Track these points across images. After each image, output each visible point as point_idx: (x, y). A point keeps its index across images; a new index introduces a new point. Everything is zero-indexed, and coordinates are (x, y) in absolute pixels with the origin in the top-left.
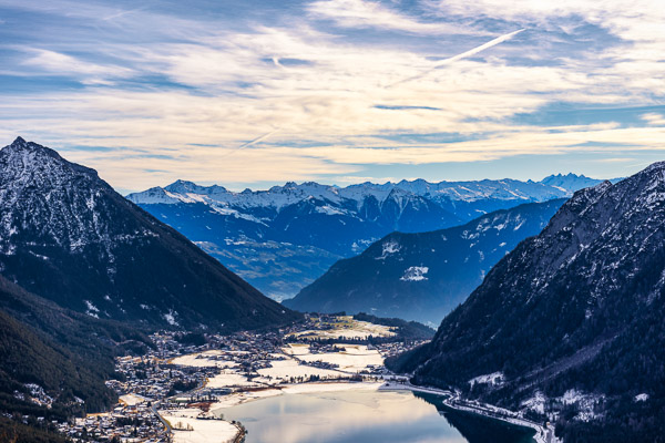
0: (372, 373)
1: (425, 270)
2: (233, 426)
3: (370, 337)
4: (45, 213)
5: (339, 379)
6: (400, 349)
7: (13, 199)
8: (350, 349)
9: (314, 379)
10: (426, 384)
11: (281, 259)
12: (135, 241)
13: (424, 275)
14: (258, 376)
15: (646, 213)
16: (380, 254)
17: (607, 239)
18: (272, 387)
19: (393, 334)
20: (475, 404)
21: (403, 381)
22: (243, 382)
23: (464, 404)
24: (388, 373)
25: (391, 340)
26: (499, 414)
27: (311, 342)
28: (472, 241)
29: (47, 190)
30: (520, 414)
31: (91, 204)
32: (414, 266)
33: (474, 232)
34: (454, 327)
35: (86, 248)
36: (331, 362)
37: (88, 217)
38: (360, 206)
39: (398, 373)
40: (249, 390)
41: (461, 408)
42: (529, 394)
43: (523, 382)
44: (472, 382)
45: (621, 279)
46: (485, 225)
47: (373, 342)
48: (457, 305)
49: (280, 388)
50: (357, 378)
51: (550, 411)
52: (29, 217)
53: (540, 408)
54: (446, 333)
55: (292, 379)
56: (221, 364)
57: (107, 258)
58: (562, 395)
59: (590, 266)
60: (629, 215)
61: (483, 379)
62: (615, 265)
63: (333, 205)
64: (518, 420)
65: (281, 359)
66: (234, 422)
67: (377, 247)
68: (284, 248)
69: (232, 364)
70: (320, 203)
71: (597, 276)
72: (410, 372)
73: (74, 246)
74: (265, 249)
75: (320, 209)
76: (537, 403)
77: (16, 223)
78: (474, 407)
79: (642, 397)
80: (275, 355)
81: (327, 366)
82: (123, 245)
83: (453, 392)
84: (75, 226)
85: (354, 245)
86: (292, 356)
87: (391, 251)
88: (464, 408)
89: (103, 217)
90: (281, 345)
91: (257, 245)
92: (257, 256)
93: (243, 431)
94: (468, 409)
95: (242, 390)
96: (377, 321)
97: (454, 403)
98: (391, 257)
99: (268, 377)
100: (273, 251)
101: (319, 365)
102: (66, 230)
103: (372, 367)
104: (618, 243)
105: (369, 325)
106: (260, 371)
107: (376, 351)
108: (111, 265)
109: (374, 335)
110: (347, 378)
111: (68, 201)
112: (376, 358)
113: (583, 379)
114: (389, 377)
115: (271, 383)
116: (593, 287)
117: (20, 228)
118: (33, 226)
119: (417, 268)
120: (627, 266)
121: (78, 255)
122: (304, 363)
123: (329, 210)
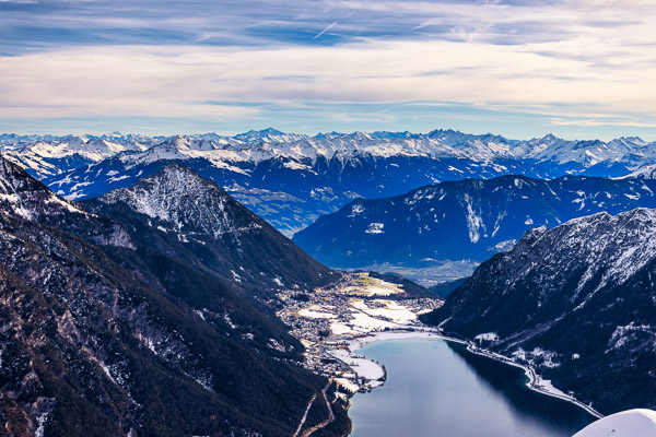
0: (415, 326)
1: (382, 226)
4: (196, 214)
5: (400, 329)
7: (176, 203)
8: (388, 304)
9: (387, 329)
11: (265, 203)
12: (250, 231)
13: (381, 229)
14: (354, 325)
15: (569, 250)
16: (351, 213)
17: (547, 262)
18: (369, 335)
19: (402, 291)
22: (350, 330)
23: (480, 351)
24: (425, 326)
25: (404, 296)
26: (502, 359)
27: (361, 298)
28: (411, 206)
29: (196, 198)
30: (513, 359)
31: (221, 207)
32: (374, 222)
33: (413, 200)
35: (223, 236)
36: (387, 316)
37: (221, 216)
38: (313, 163)
40: (358, 336)
41: (479, 354)
42: (515, 349)
43: (511, 341)
45: (556, 286)
46: (419, 195)
47: (396, 298)
49: (373, 336)
50: (410, 329)
51: (529, 359)
52: (188, 216)
53: (523, 357)
55: (374, 329)
56: (328, 316)
57: (236, 243)
58: (533, 350)
59: (539, 277)
60: (559, 249)
62: (552, 277)
63: (295, 161)
64: (512, 362)
65: (356, 312)
66: (372, 361)
67: (348, 208)
68: (264, 194)
69: (332, 316)
70: (286, 160)
71: (543, 283)
72: (437, 327)
73: (216, 234)
74: (252, 194)
75: (287, 165)
76: (521, 354)
77: (181, 219)
78: (485, 353)
79: (576, 356)
80: (351, 309)
81: (387, 320)
82: (244, 233)
83: (469, 342)
84: (215, 221)
85: (312, 192)
86: (361, 310)
87: (358, 211)
88: (481, 354)
89: (229, 216)
90: (346, 300)
91: (246, 192)
92: (247, 200)
94: (483, 354)
95: (354, 337)
97: (474, 350)
98: (359, 216)
99: (360, 327)
100: (258, 196)
101: (382, 318)
102: (210, 224)
103: (411, 320)
104: (555, 265)
105: (382, 283)
106: (352, 322)
108: (239, 247)
109: (392, 292)
110: (404, 329)
111: (208, 205)
112: (409, 313)
113: (543, 342)
114: (427, 329)
115: (366, 332)
116: (541, 289)
117: (183, 223)
118: (190, 221)
119: (376, 224)
120: (559, 278)
121: (219, 240)
122: (371, 316)
123: (293, 165)
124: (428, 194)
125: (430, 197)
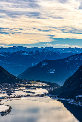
0: (45, 95)
1: (54, 70)
2: (7, 107)
3: (42, 86)
5: (36, 96)
6: (52, 89)
8: (37, 89)
9: (28, 96)
10: (62, 98)
11: (12, 67)
13: (54, 72)
14: (12, 94)
16: (41, 66)
18: (17, 97)
19: (49, 85)
20: (78, 103)
21: (55, 97)
22: (8, 96)
23: (75, 103)
24: (50, 95)
25: (49, 87)
27: (26, 87)
28: (68, 63)
32: (51, 69)
33: (69, 60)
34: (70, 82)
36: (33, 92)
38: (34, 53)
39: (53, 95)
40: (10, 98)
41: (74, 104)
44: (77, 97)
46: (72, 58)
47: (43, 87)
48: (70, 76)
49: (19, 98)
50: (41, 96)
54: (67, 84)
55: (22, 95)
61: (80, 96)
63: (27, 52)
65: (18, 90)
66: (7, 106)
67: (40, 64)
69: (3, 91)
70: (23, 52)
72: (57, 95)
74: (7, 64)
75: (23, 54)
80: (16, 89)
83: (71, 100)
85: (33, 64)
86: (21, 90)
87: (45, 65)
88: (75, 104)
90: (17, 87)
93: (10, 108)
94: (76, 104)
95: (7, 98)
96: (43, 82)
97: (72, 102)
98: (45, 66)
99: (15, 95)
100: (9, 65)
101: (29, 92)
103: (45, 93)
106: (12, 93)
107: (45, 89)
109: (44, 86)
110: (38, 96)
112: (46, 91)
114: (51, 96)
115: (16, 96)
119: (52, 70)
122: (25, 92)
123: (26, 54)
124: (75, 58)
125: (76, 59)
